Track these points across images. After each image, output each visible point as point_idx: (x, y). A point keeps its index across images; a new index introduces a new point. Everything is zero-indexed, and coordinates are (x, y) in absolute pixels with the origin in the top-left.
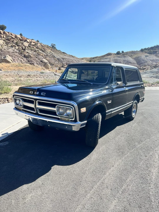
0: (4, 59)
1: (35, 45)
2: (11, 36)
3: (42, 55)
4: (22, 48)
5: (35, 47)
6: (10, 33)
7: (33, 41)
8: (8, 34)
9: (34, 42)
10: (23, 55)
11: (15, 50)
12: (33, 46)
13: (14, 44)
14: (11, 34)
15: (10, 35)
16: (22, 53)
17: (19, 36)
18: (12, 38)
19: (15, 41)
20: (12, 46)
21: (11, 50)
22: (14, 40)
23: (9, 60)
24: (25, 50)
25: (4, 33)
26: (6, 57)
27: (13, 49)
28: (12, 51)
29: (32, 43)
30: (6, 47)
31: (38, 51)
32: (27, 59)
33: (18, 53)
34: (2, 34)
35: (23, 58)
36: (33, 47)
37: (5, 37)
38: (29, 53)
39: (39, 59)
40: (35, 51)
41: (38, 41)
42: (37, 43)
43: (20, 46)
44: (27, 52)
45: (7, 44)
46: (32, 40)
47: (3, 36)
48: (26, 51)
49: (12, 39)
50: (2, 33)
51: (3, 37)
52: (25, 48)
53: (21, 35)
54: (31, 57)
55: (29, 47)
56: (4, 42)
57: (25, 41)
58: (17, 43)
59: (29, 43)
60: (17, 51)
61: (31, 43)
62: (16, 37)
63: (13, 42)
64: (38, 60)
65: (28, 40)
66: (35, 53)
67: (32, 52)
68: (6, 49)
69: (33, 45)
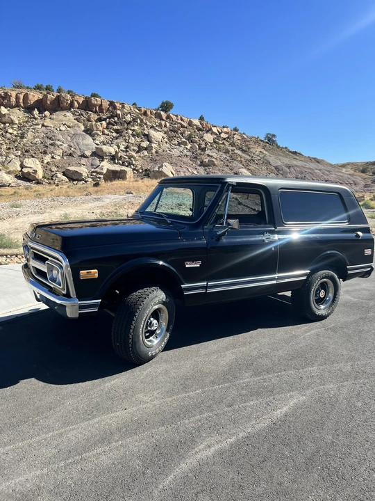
0: (158, 172)
1: (228, 138)
2: (180, 124)
3: (239, 159)
4: (199, 147)
5: (227, 144)
6: (179, 117)
7: (225, 130)
8: (174, 118)
9: (226, 133)
10: (199, 162)
11: (185, 151)
12: (224, 141)
13: (184, 140)
14: (182, 120)
15: (180, 121)
16: (196, 158)
17: (196, 122)
18: (183, 126)
19: (187, 133)
20: (179, 144)
21: (176, 152)
22: (184, 132)
23: (167, 173)
24: (204, 150)
25: (168, 117)
26: (162, 166)
27: (181, 149)
28: (178, 154)
29: (223, 135)
30: (168, 145)
31: (232, 150)
32: (205, 170)
33: (189, 158)
34: (163, 120)
35: (198, 167)
36: (223, 144)
37: (168, 125)
38: (212, 156)
39: (231, 170)
40: (227, 152)
41: (236, 130)
42: (234, 134)
43: (196, 142)
44: (208, 155)
45: (170, 138)
46: (224, 127)
47: (165, 124)
48: (208, 152)
49: (182, 129)
50: (164, 118)
51: (165, 126)
52: (206, 145)
53: (201, 119)
54: (215, 165)
55: (215, 142)
56: (165, 136)
57: (207, 132)
58: (189, 138)
59: (216, 134)
60: (188, 154)
61: (220, 133)
62: (190, 124)
63: (182, 134)
64: (230, 172)
65: (214, 130)
66: (225, 156)
67: (220, 153)
68: (168, 150)
69: (224, 139)
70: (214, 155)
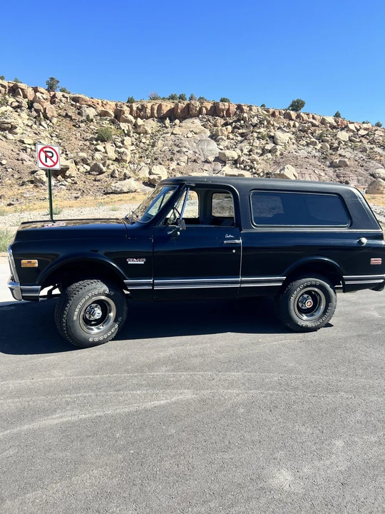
0: (279, 175)
1: (367, 134)
2: (311, 122)
3: (378, 158)
4: (331, 146)
5: (365, 141)
6: (311, 116)
7: (365, 126)
8: (305, 117)
9: (365, 129)
10: (328, 163)
11: (314, 151)
12: (363, 139)
13: (314, 140)
14: (313, 118)
15: (311, 120)
16: (325, 158)
17: (330, 119)
18: (314, 125)
19: (318, 132)
20: (308, 145)
21: (303, 153)
22: (315, 131)
23: (289, 176)
24: (337, 149)
25: (298, 116)
26: (284, 169)
27: (310, 149)
28: (306, 154)
29: (362, 132)
30: (295, 146)
31: (371, 149)
32: (335, 171)
33: (317, 159)
34: (292, 120)
35: (327, 169)
36: (361, 141)
37: (297, 124)
38: (344, 156)
39: (367, 170)
40: (364, 150)
41: (378, 125)
42: (375, 131)
43: (327, 141)
44: (340, 155)
45: (298, 139)
46: (364, 123)
47: (294, 123)
48: (340, 152)
49: (313, 129)
50: (294, 117)
51: (294, 126)
52: (339, 144)
53: (337, 115)
54: (346, 165)
55: (350, 140)
56: (293, 136)
57: (342, 129)
58: (321, 138)
59: (353, 131)
60: (317, 154)
61: (358, 130)
62: (323, 122)
63: (312, 134)
64: (365, 173)
65: (352, 127)
66: (361, 155)
67: (355, 152)
68: (294, 151)
69: (363, 136)
70: (348, 155)
